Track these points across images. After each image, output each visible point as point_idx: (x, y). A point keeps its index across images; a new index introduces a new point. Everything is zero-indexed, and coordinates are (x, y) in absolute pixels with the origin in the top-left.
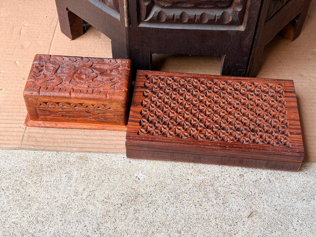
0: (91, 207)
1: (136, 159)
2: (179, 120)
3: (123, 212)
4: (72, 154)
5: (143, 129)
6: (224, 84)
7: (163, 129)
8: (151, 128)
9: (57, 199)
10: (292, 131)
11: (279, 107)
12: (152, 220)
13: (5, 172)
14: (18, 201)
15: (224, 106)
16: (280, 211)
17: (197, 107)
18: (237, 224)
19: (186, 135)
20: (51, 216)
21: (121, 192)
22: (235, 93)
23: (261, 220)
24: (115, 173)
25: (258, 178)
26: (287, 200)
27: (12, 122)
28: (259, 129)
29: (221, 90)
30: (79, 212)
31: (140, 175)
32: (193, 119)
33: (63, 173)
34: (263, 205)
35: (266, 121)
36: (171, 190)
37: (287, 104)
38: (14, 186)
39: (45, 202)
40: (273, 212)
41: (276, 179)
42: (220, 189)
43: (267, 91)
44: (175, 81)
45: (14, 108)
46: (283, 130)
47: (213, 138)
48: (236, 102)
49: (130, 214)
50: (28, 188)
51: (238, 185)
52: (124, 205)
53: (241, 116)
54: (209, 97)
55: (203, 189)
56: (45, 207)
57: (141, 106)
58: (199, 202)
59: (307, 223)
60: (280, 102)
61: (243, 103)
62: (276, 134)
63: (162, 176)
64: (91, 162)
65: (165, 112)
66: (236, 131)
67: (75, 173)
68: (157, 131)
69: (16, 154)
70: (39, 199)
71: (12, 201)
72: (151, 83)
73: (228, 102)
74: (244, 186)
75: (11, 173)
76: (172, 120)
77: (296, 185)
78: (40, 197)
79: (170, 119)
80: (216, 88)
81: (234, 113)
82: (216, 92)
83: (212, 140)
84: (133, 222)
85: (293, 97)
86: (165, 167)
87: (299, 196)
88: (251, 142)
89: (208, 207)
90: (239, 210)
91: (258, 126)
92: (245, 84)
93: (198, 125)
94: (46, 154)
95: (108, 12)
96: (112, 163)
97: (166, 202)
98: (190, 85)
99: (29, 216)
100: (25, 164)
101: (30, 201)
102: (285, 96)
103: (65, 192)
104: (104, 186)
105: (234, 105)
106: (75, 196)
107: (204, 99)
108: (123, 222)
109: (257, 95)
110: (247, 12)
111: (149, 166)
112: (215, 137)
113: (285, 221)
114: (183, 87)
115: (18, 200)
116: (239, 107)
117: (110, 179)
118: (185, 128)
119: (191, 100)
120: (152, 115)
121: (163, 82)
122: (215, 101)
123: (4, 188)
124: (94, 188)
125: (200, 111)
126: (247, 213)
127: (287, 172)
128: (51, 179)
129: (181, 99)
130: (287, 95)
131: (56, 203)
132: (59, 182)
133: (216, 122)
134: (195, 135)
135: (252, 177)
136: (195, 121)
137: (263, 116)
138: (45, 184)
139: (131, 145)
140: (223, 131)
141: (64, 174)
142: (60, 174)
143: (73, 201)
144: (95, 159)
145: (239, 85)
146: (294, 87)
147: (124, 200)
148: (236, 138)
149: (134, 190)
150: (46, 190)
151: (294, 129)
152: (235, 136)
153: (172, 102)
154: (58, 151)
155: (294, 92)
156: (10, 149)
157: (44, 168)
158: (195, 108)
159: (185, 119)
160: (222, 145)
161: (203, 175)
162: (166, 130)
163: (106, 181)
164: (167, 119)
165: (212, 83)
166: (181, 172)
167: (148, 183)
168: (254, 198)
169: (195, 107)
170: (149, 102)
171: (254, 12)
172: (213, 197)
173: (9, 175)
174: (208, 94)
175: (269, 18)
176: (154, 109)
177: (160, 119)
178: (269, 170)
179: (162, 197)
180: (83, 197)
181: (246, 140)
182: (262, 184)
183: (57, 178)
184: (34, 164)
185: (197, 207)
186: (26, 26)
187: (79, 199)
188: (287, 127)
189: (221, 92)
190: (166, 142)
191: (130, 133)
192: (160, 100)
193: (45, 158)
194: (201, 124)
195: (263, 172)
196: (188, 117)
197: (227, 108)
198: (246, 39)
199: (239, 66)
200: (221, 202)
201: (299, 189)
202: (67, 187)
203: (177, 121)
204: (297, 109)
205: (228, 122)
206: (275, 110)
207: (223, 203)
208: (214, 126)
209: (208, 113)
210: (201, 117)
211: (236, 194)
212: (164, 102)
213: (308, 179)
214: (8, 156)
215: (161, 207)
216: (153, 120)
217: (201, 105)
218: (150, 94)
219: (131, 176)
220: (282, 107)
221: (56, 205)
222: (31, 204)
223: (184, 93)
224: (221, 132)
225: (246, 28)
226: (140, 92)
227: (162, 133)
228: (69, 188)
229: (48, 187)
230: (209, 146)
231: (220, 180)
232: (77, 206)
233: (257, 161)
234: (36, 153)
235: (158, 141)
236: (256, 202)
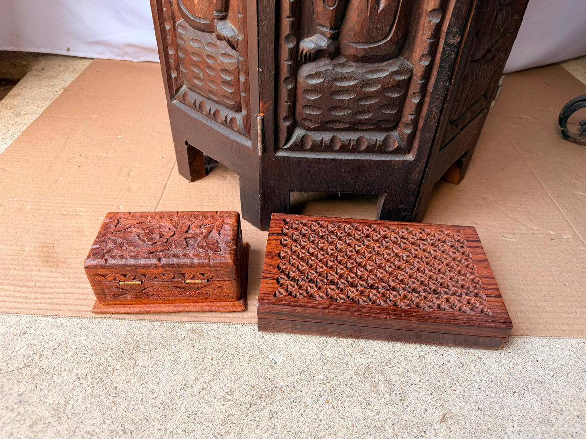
0: (205, 408)
1: (271, 333)
2: (330, 277)
3: (254, 416)
4: (181, 326)
5: (282, 288)
6: (385, 231)
7: (309, 288)
8: (293, 288)
9: (155, 394)
10: (489, 292)
11: (464, 260)
12: (297, 430)
13: (86, 352)
14: (98, 396)
15: (390, 258)
16: (485, 411)
17: (353, 259)
18: (426, 434)
19: (342, 298)
20: (145, 422)
21: (250, 383)
22: (402, 242)
23: (460, 426)
24: (241, 354)
25: (446, 360)
26: (491, 393)
28: (443, 290)
29: (382, 238)
30: (187, 416)
31: (276, 356)
32: (350, 276)
33: (167, 355)
34: (459, 403)
35: (451, 279)
36: (323, 380)
37: (473, 256)
38: (96, 373)
39: (137, 399)
40: (474, 413)
41: (470, 361)
42: (393, 377)
43: (444, 240)
44: (321, 227)
46: (476, 291)
47: (381, 302)
48: (405, 254)
49: (264, 419)
50: (116, 376)
51: (419, 371)
52: (254, 405)
53: (415, 272)
54: (368, 246)
55: (369, 378)
56: (137, 408)
57: (278, 257)
58: (366, 400)
59: (526, 429)
60: (463, 253)
61: (415, 255)
62: (468, 297)
63: (308, 358)
64: (208, 337)
65: (311, 266)
66: (412, 292)
67: (184, 355)
68: (301, 291)
69: (105, 325)
70: (130, 394)
71: (90, 397)
72: (290, 229)
73: (394, 253)
74: (427, 372)
75: (93, 354)
76: (322, 277)
77: (500, 371)
78: (131, 390)
79: (319, 276)
80: (376, 236)
81: (405, 267)
82: (377, 241)
83: (379, 305)
84: (269, 432)
85: (477, 247)
86: (313, 344)
87: (507, 386)
88: (435, 308)
89: (380, 407)
90: (425, 411)
91: (441, 285)
92: (413, 230)
93: (357, 284)
94: (145, 326)
96: (237, 338)
97: (318, 399)
98: (342, 231)
99: (112, 421)
100: (114, 340)
101: (116, 397)
102: (469, 247)
103: (168, 383)
104: (225, 374)
105: (403, 257)
106: (183, 389)
107: (362, 249)
108: (253, 433)
109: (432, 245)
111: (290, 343)
112: (383, 301)
113: (495, 426)
114: (332, 234)
116: (410, 260)
117: (234, 363)
118: (340, 288)
119: (344, 250)
120: (294, 269)
121: (306, 228)
122: (376, 252)
123: (81, 377)
124: (210, 377)
125: (358, 264)
126: (437, 416)
128: (149, 363)
129: (331, 249)
130: (471, 245)
131: (154, 401)
132: (160, 367)
133: (382, 280)
134: (356, 298)
135: (436, 359)
136: (353, 278)
137: (445, 272)
138: (139, 371)
139: (265, 312)
140: (394, 293)
142: (162, 356)
143: (179, 398)
144: (213, 333)
145: (406, 232)
146: (477, 234)
147: (254, 396)
148: (413, 303)
149: (268, 381)
150: (141, 379)
151: (490, 289)
152: (412, 299)
153: (319, 253)
155: (478, 241)
156: (96, 318)
157: (141, 346)
158: (351, 261)
159: (339, 275)
160: (395, 313)
161: (368, 356)
162: (313, 291)
163: (228, 366)
164: (314, 276)
165: (370, 230)
166: (335, 352)
167: (289, 369)
168: (444, 391)
169: (351, 260)
170: (289, 252)
171: (428, 135)
172: (386, 390)
173: (90, 356)
174: (367, 243)
175: (444, 145)
176: (296, 262)
177: (304, 275)
178: (459, 349)
179: (310, 392)
180: (194, 392)
181: (428, 306)
182: (452, 369)
183: (158, 362)
184: (127, 341)
185: (364, 407)
186: (136, 167)
187: (188, 395)
188: (480, 286)
189: (383, 241)
190: (316, 308)
191: (263, 295)
192: (304, 250)
193: (143, 332)
194: (362, 283)
195: (451, 351)
196: (343, 273)
197: (394, 261)
198: (415, 172)
199: (403, 208)
200: (398, 398)
201: (505, 375)
202: (172, 375)
203: (328, 278)
205: (398, 280)
206: (460, 264)
207: (401, 401)
208: (379, 285)
209: (369, 267)
210: (361, 272)
211: (418, 386)
212: (308, 252)
213: (513, 361)
214: (93, 329)
215: (310, 408)
216: (295, 276)
217: (359, 257)
218: (290, 242)
219: (265, 358)
220: (467, 260)
221: (154, 405)
222: (117, 403)
223: (335, 241)
224: (392, 294)
225: (415, 158)
226: (276, 239)
227: (309, 295)
228: (175, 377)
229: (144, 375)
230: (377, 313)
231: (393, 364)
232: (184, 405)
233: (441, 335)
234: (132, 324)
235: (304, 306)
236: (448, 397)
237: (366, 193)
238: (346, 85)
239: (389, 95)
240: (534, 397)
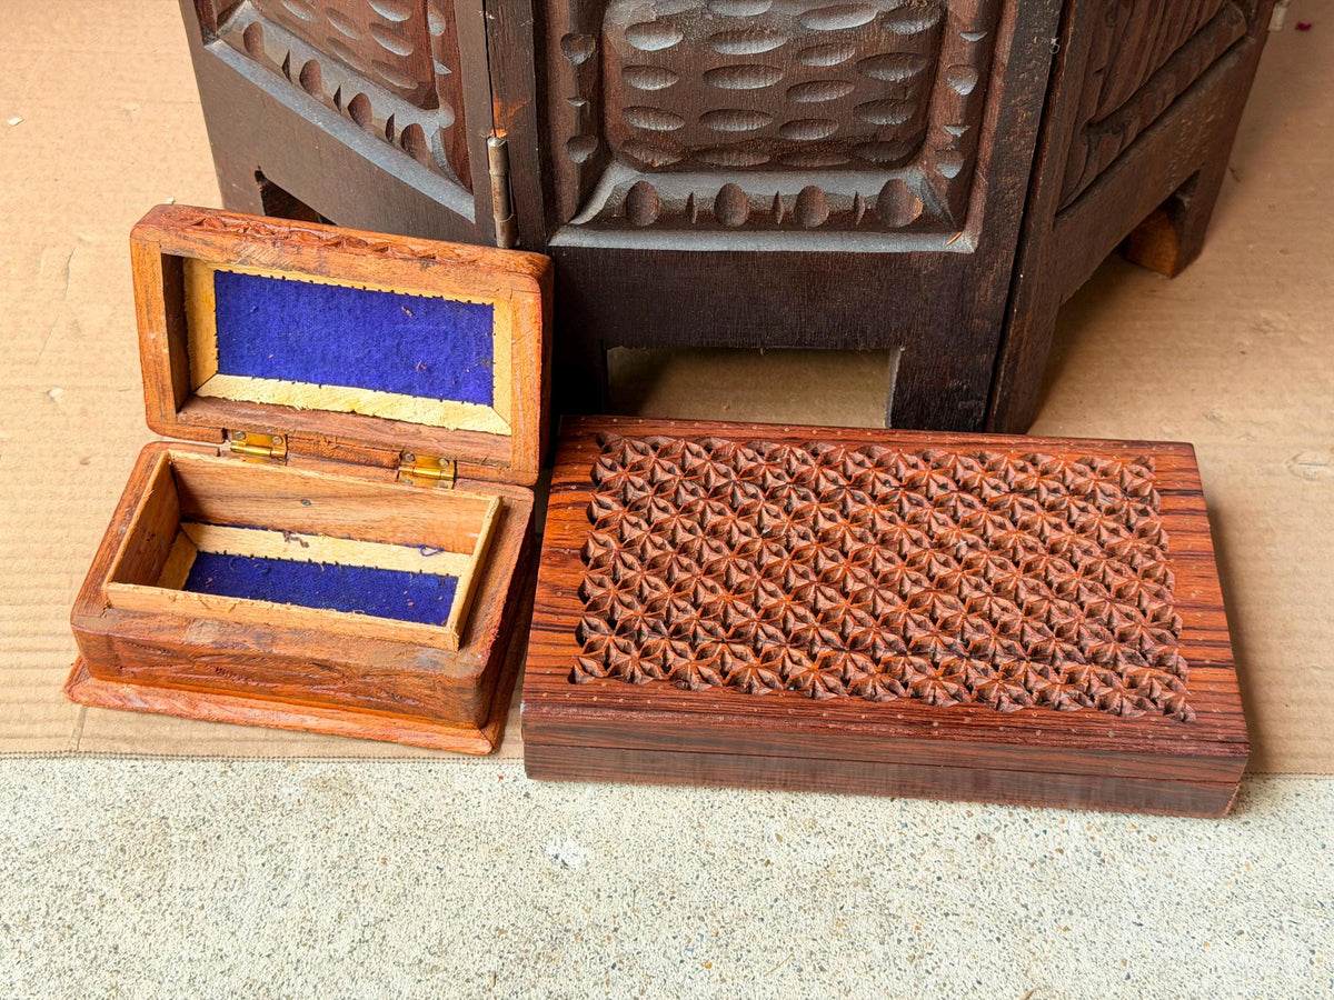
1: (552, 784)
2: (735, 619)
4: (286, 770)
5: (593, 658)
6: (915, 466)
7: (671, 655)
8: (623, 655)
9: (229, 962)
10: (1196, 653)
11: (1139, 555)
13: (14, 854)
14: (69, 973)
15: (920, 554)
16: (1144, 984)
17: (808, 561)
19: (766, 681)
21: (493, 923)
22: (962, 501)
24: (464, 845)
25: (1053, 847)
26: (1169, 935)
27: (38, 646)
28: (1061, 649)
29: (902, 489)
31: (571, 850)
32: (795, 614)
33: (254, 852)
34: (1074, 962)
35: (1091, 614)
36: (697, 908)
37: (1170, 541)
38: (53, 910)
39: (180, 975)
40: (1114, 988)
41: (1125, 848)
42: (896, 896)
43: (1089, 491)
44: (716, 456)
45: (48, 586)
46: (1160, 649)
47: (878, 688)
48: (964, 539)
50: (110, 919)
51: (971, 879)
52: (505, 979)
53: (988, 594)
54: (856, 519)
55: (828, 899)
57: (580, 563)
58: (813, 957)
60: (1143, 533)
61: (995, 542)
62: (1132, 669)
63: (658, 848)
64: (367, 800)
65: (679, 588)
66: (968, 659)
67: (303, 852)
68: (647, 665)
69: (59, 774)
70: (157, 965)
71: (46, 974)
72: (620, 469)
73: (932, 537)
74: (996, 881)
75: (38, 859)
76: (710, 619)
77: (1208, 874)
78: (160, 953)
79: (702, 616)
80: (885, 483)
81: (961, 583)
82: (884, 500)
83: (872, 698)
85: (1193, 512)
86: (671, 811)
87: (1219, 917)
88: (1030, 702)
89: (851, 976)
90: (977, 985)
91: (1058, 635)
92: (999, 462)
93: (813, 638)
94: (181, 773)
95: (427, 188)
96: (454, 800)
97: (680, 959)
98: (779, 471)
100: (94, 818)
101: (119, 972)
102: (1164, 511)
103: (262, 931)
104: (422, 900)
105: (958, 550)
106: (305, 945)
107: (838, 528)
109: (1052, 508)
110: (982, 180)
111: (605, 809)
112: (884, 686)
114: (748, 482)
115: (71, 970)
116: (977, 558)
117: (446, 870)
118: (764, 651)
119: (783, 533)
120: (627, 599)
121: (667, 464)
122: (879, 535)
123: (11, 923)
124: (380, 908)
125: (821, 576)
126: (1010, 997)
127: (1168, 820)
128: (202, 878)
129: (743, 529)
130: (1171, 507)
131: (226, 979)
132: (235, 889)
133: (886, 622)
134: (805, 679)
135: (1026, 843)
136: (802, 619)
137: (1078, 594)
138: (177, 901)
139: (544, 727)
140: (917, 660)
141: (257, 854)
142: (239, 857)
143: (296, 969)
144: (382, 788)
145: (977, 467)
146: (1197, 470)
147: (506, 955)
148: (970, 689)
149: (544, 914)
150: (185, 923)
151: (1205, 643)
152: (967, 678)
153: (705, 546)
154: (230, 759)
155: (1200, 492)
156: (32, 755)
157: (173, 830)
158: (801, 568)
159: (761, 612)
160: (914, 718)
161: (829, 839)
162: (683, 662)
163: (429, 878)
164: (688, 617)
165: (868, 463)
166: (736, 832)
167: (601, 881)
168: (1036, 932)
169: (802, 563)
170: (614, 545)
171: (1010, 180)
172: (872, 930)
173: (30, 866)
174: (853, 508)
175: (1073, 197)
176: (635, 575)
177: (658, 616)
178: (1097, 814)
179: (661, 940)
180: (335, 950)
181: (1010, 696)
182: (1068, 871)
183: (229, 874)
184: (132, 818)
185: (808, 977)
186: (89, 243)
187: (319, 960)
188: (1176, 636)
189: (904, 499)
190: (687, 712)
191: (537, 677)
192: (660, 535)
193: (177, 791)
194: (827, 634)
195: (1072, 821)
196: (774, 606)
197: (930, 563)
198: (984, 285)
199: (959, 389)
200: (904, 951)
201: (1219, 887)
202: (271, 908)
203: (730, 621)
204: (1213, 564)
205: (934, 621)
206: (1125, 568)
207: (912, 959)
208: (878, 640)
209: (852, 586)
210: (828, 602)
211: (964, 918)
212: (673, 543)
213: (1252, 847)
214: (26, 788)
215: (659, 981)
216: (630, 620)
217: (825, 554)
218: (618, 512)
219: (533, 854)
220: (1151, 554)
221: (227, 988)
222: (124, 987)
223: (755, 505)
224: (911, 664)
225: (980, 243)
226: (574, 504)
227: (670, 674)
228: (280, 914)
229: (192, 911)
230: (863, 722)
231: (898, 860)
232: (311, 987)
233: (1049, 777)
234: (140, 769)
235: (654, 709)
236: (1047, 947)
237: (839, 347)
238: (748, 52)
239: (881, 75)
240: (1294, 945)
